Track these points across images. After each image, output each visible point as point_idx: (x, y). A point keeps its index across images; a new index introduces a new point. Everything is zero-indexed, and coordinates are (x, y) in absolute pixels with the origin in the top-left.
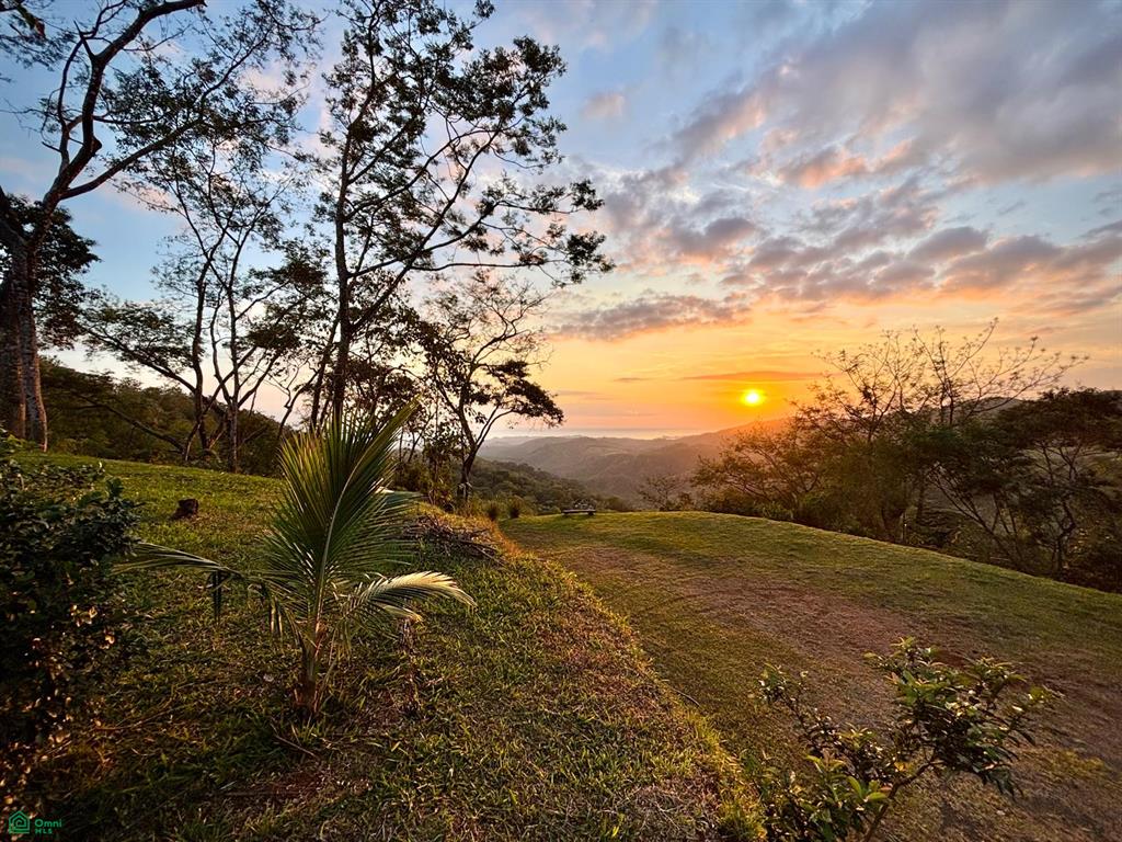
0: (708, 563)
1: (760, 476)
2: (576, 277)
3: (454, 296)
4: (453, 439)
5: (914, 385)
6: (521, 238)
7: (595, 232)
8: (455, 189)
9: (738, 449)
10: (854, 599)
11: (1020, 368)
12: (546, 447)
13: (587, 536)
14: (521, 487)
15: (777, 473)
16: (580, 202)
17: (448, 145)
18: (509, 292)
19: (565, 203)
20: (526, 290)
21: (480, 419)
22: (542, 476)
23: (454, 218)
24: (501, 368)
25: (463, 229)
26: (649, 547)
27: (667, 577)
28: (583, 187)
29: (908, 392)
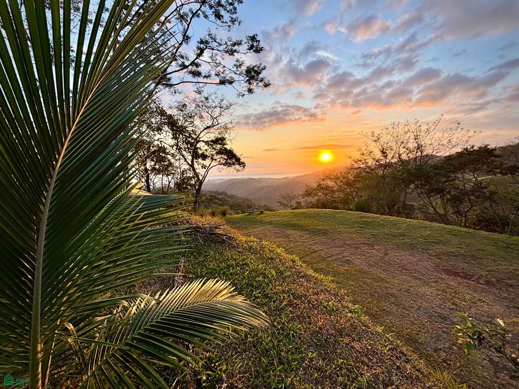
0: (324, 233)
1: (333, 192)
2: (250, 91)
3: (185, 104)
4: (190, 178)
5: (404, 147)
6: (220, 69)
7: (261, 64)
8: (182, 39)
9: (323, 180)
10: (398, 247)
11: (452, 137)
12: (233, 183)
13: (262, 223)
14: (223, 202)
15: (340, 190)
16: (251, 48)
17: (176, 9)
18: (214, 101)
19: (244, 48)
20: (222, 100)
21: (204, 167)
22: (232, 197)
23: (182, 57)
24: (212, 141)
25: (187, 63)
26: (294, 226)
27: (306, 241)
28: (253, 38)
29: (402, 150)
